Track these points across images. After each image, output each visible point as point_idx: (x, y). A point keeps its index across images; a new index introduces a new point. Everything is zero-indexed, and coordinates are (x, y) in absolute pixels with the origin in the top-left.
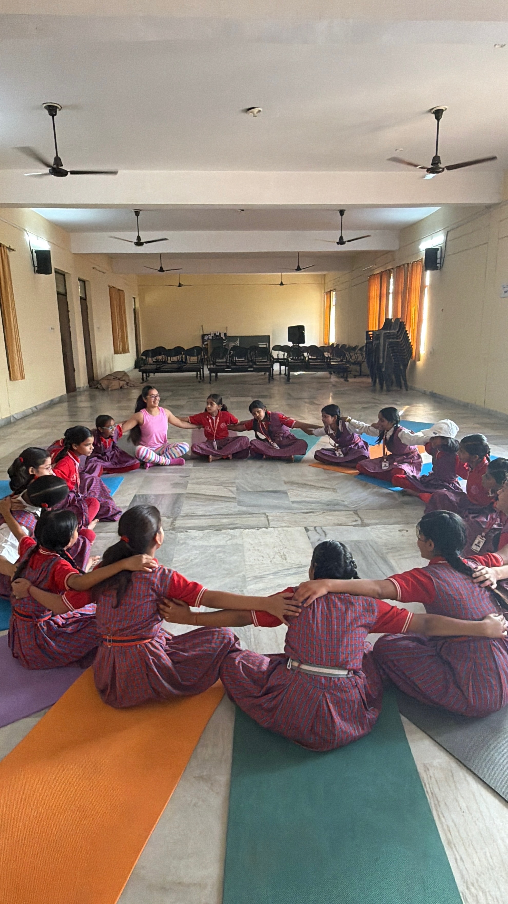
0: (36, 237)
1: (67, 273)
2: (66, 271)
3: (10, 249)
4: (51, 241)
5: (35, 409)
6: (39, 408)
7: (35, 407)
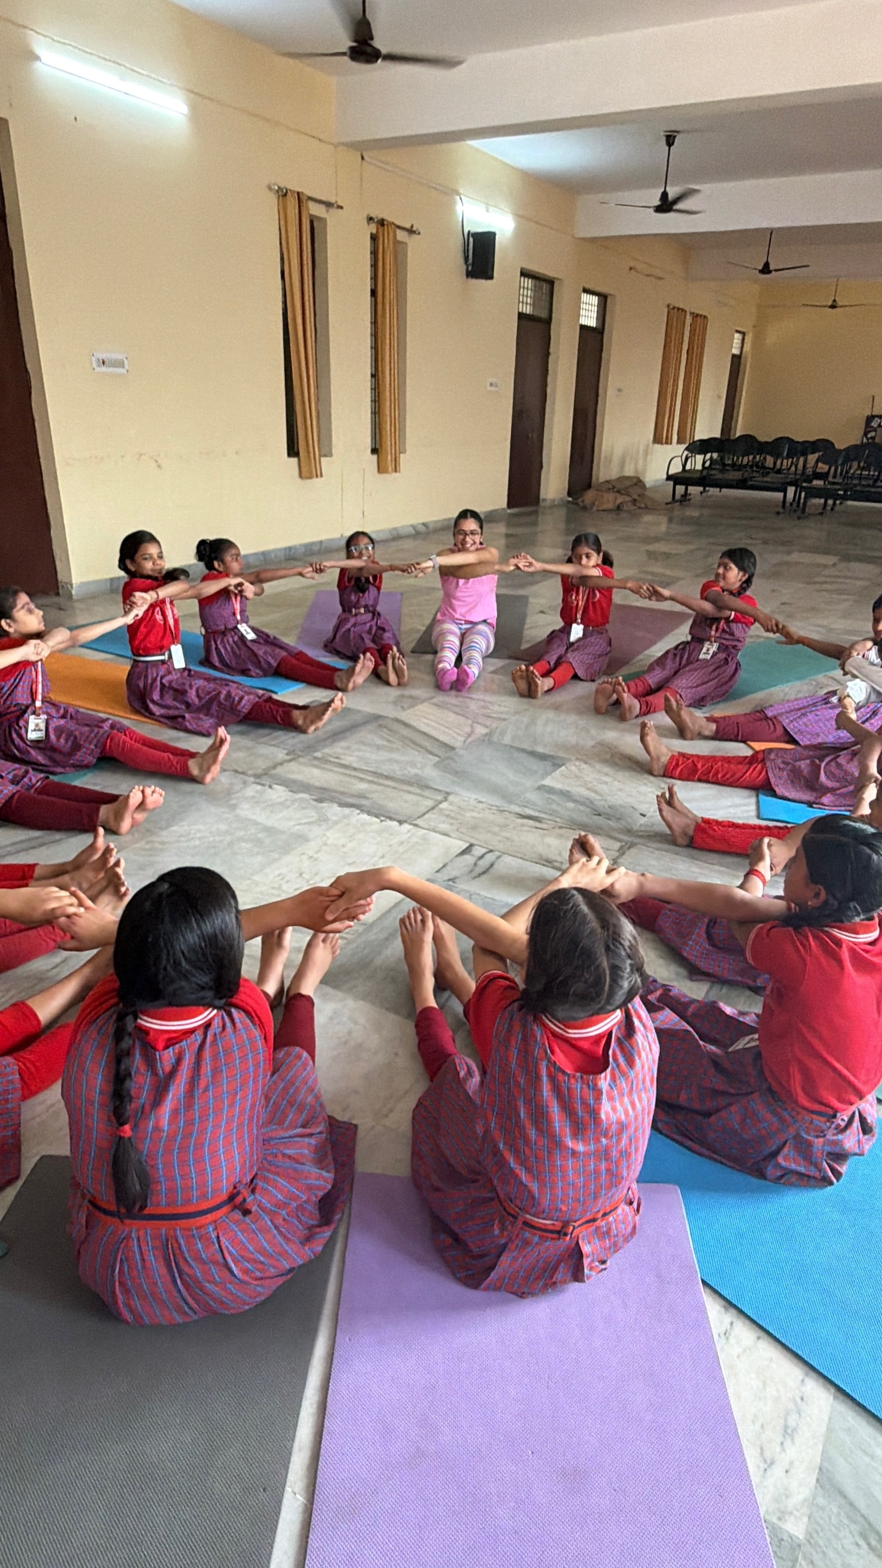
0: (483, 206)
1: (558, 279)
2: (555, 276)
3: (411, 231)
4: (521, 213)
5: (422, 529)
6: (431, 526)
7: (424, 524)
